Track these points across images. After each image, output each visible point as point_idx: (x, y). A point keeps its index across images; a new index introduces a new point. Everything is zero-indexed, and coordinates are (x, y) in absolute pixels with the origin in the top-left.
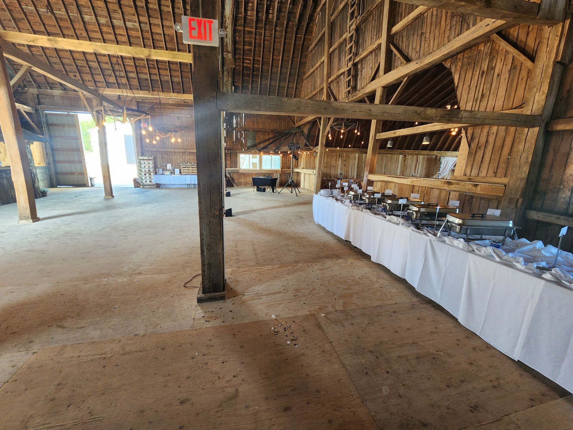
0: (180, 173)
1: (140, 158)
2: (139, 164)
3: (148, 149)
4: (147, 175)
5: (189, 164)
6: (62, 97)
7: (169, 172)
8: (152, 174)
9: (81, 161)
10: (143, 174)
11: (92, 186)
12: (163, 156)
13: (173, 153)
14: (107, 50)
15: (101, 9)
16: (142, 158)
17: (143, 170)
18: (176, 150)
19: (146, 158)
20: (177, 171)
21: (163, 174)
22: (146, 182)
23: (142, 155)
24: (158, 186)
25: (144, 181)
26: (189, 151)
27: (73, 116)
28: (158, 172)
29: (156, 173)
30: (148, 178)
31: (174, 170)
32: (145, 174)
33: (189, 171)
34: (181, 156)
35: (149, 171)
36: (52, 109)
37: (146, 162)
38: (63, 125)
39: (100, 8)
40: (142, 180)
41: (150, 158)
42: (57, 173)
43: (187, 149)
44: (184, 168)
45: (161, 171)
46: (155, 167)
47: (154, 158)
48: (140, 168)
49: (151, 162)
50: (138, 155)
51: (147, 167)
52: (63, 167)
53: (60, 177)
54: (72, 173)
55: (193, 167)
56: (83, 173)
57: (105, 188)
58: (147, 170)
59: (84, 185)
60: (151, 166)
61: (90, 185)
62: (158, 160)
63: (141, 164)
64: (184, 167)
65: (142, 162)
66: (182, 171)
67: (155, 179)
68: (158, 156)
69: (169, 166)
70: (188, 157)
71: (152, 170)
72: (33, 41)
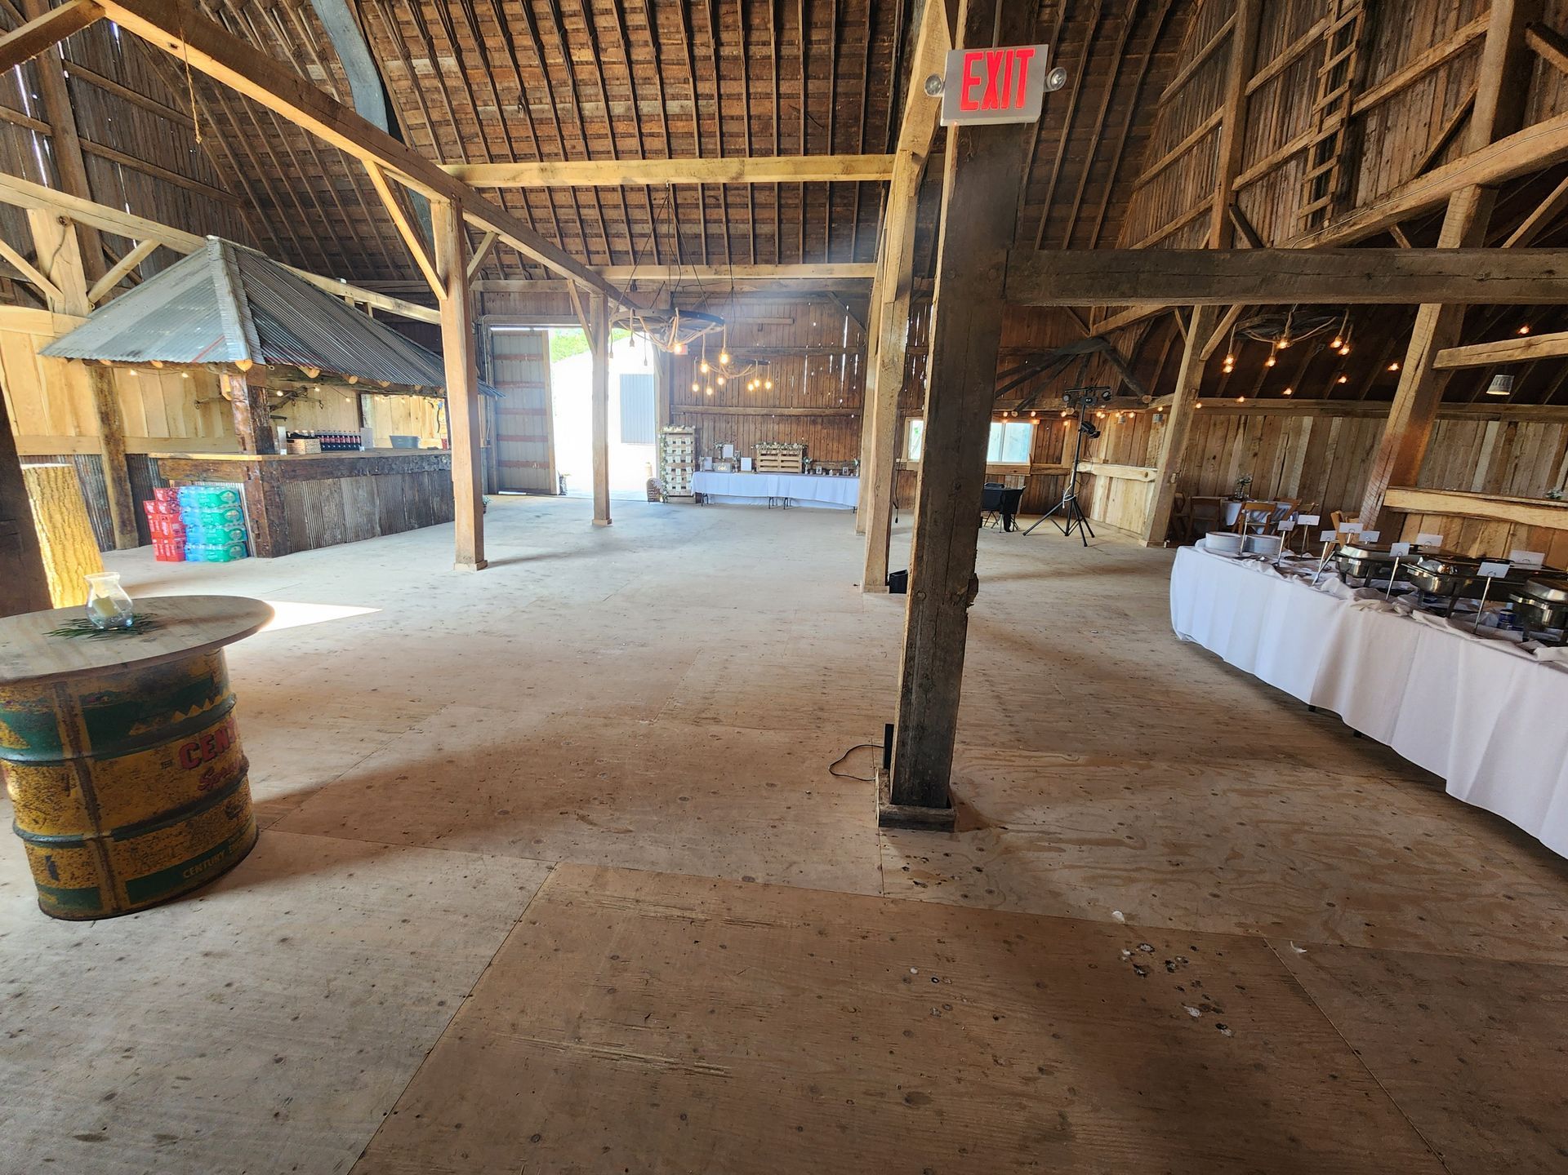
0: (754, 468)
1: (666, 429)
2: (662, 445)
3: (684, 408)
4: (678, 471)
5: (775, 446)
6: (523, 294)
7: (729, 465)
8: (689, 469)
9: (546, 439)
10: (669, 469)
11: (562, 493)
12: (717, 425)
13: (741, 418)
14: (647, 175)
15: (618, 82)
16: (670, 430)
17: (670, 459)
18: (750, 411)
19: (678, 430)
20: (746, 463)
21: (713, 470)
22: (674, 488)
23: (671, 423)
24: (700, 499)
25: (669, 487)
26: (779, 411)
27: (540, 334)
28: (703, 465)
29: (697, 468)
30: (679, 479)
31: (739, 461)
32: (673, 470)
33: (774, 464)
34: (758, 426)
35: (683, 461)
36: (504, 322)
37: (679, 441)
38: (519, 357)
39: (618, 79)
40: (667, 483)
41: (688, 429)
42: (500, 463)
43: (774, 407)
44: (762, 455)
45: (708, 464)
46: (697, 453)
47: (696, 430)
48: (664, 455)
49: (688, 440)
50: (662, 424)
51: (679, 451)
52: (513, 451)
53: (506, 470)
54: (527, 464)
55: (785, 452)
56: (547, 464)
57: (596, 499)
58: (678, 460)
59: (547, 492)
60: (689, 449)
61: (558, 492)
62: (705, 436)
63: (666, 444)
64: (764, 452)
65: (670, 439)
66: (759, 464)
67: (696, 483)
68: (706, 424)
69: (728, 451)
70: (776, 427)
71: (688, 459)
72: (514, 178)
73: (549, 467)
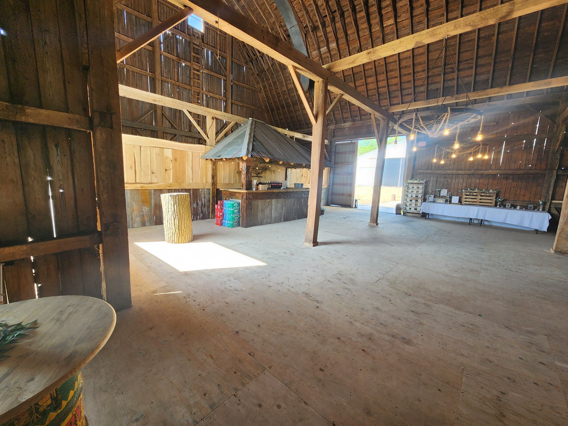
0: (460, 202)
1: (409, 181)
2: (406, 188)
3: (420, 171)
4: (414, 201)
5: (476, 190)
6: (350, 128)
7: (444, 200)
8: (420, 201)
9: (351, 185)
10: (408, 200)
11: (356, 207)
12: (439, 179)
13: (454, 176)
16: (411, 181)
17: (410, 195)
18: (460, 172)
19: (416, 182)
20: (455, 199)
21: (434, 202)
22: (410, 209)
23: (412, 178)
24: (424, 215)
25: (408, 208)
26: (481, 172)
27: (355, 143)
28: (428, 199)
29: (425, 200)
30: (414, 205)
31: (451, 198)
32: (411, 200)
33: (475, 200)
34: (465, 180)
35: (417, 196)
36: (341, 140)
37: (415, 187)
38: (345, 153)
40: (407, 206)
41: (421, 182)
42: (332, 194)
43: (478, 170)
44: (466, 195)
45: (431, 198)
46: (425, 193)
47: (426, 182)
48: (407, 193)
49: (421, 187)
50: (407, 178)
51: (415, 192)
52: (338, 189)
53: (334, 197)
54: (343, 195)
55: (483, 194)
56: (350, 195)
58: (414, 196)
59: (350, 206)
60: (421, 191)
61: (354, 207)
62: (431, 184)
63: (408, 188)
64: (468, 194)
65: (411, 186)
66: (464, 200)
67: (424, 208)
68: (432, 179)
69: (444, 192)
70: (478, 181)
71: (420, 196)
73: (351, 196)
